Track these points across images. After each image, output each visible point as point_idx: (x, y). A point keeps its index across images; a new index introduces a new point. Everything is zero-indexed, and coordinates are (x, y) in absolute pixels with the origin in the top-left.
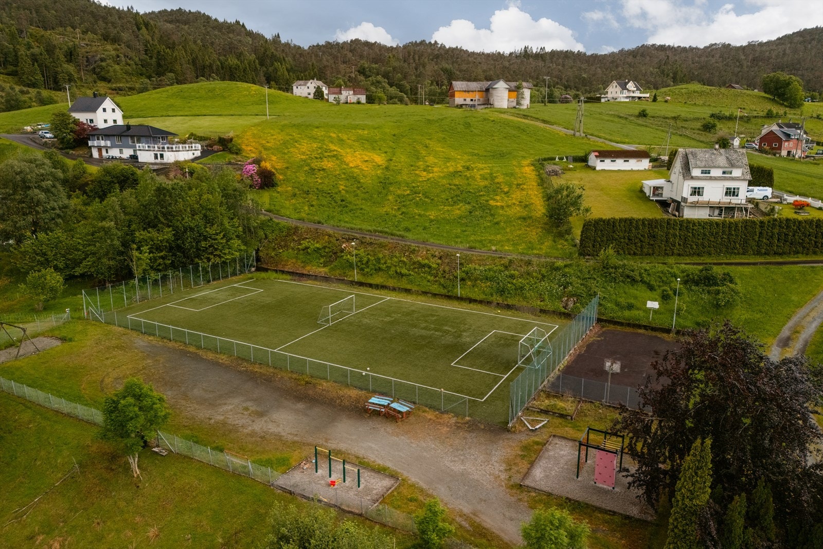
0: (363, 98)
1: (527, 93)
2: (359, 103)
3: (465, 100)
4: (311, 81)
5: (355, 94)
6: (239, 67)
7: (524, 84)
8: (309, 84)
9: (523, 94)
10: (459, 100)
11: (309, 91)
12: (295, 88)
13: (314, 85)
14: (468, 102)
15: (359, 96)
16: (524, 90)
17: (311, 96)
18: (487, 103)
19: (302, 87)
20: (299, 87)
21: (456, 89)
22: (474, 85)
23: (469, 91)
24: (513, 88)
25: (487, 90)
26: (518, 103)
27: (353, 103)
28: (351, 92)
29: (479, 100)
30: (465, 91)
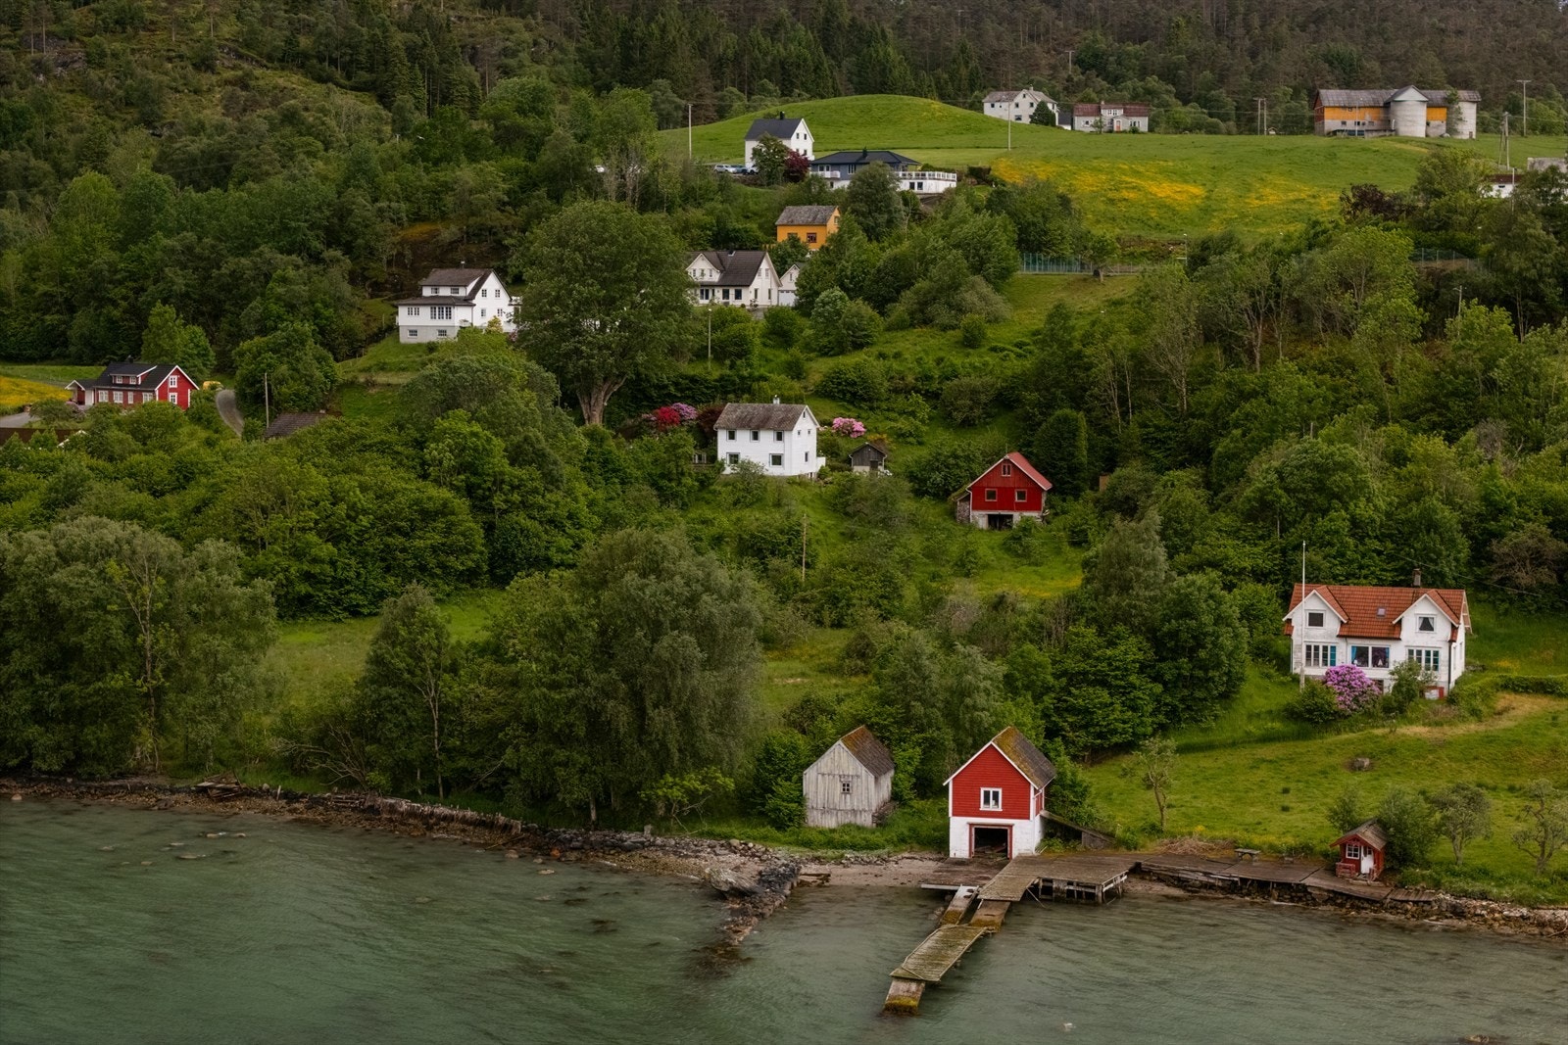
0: (1143, 123)
1: (1469, 113)
2: (1134, 131)
3: (1344, 123)
4: (1024, 92)
5: (1127, 114)
6: (805, 60)
7: (1463, 94)
8: (1019, 98)
9: (1459, 112)
10: (1331, 122)
11: (1018, 111)
12: (987, 106)
13: (1029, 99)
14: (1350, 126)
15: (1135, 119)
16: (1461, 104)
17: (1026, 120)
18: (1386, 126)
19: (1005, 105)
20: (997, 105)
21: (1326, 103)
22: (1362, 96)
23: (1351, 108)
24: (1440, 102)
25: (1387, 105)
26: (1451, 130)
27: (1124, 132)
28: (1120, 112)
29: (1371, 123)
30: (1344, 107)
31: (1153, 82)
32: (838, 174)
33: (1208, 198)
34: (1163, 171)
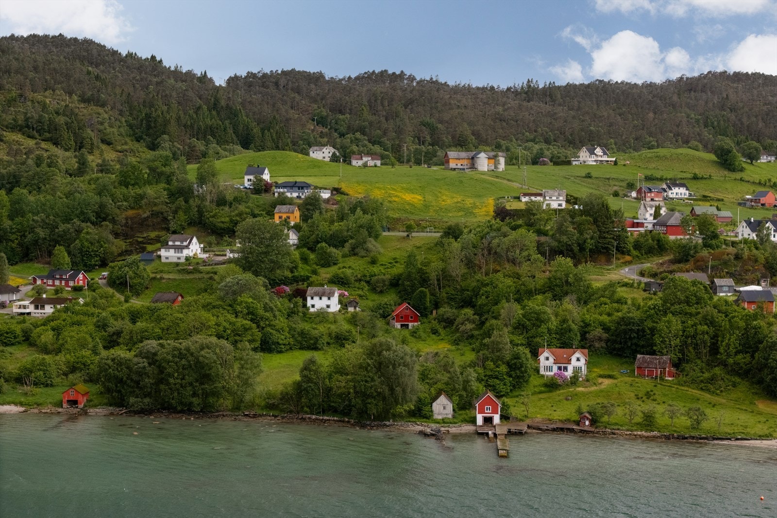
0: (378, 163)
1: (502, 160)
2: (376, 166)
3: (457, 165)
4: (326, 147)
5: (373, 159)
6: (220, 126)
7: (500, 154)
8: (324, 150)
9: (499, 160)
10: (452, 165)
11: (324, 155)
12: (311, 153)
13: (328, 150)
14: (459, 166)
15: (375, 161)
16: (500, 158)
17: (327, 159)
18: (473, 166)
19: (318, 152)
20: (315, 152)
21: (450, 157)
22: (463, 154)
23: (459, 159)
24: (492, 157)
25: (473, 158)
26: (496, 167)
27: (372, 166)
28: (370, 158)
29: (467, 165)
30: (457, 159)
31: (358, 135)
32: (286, 190)
33: (425, 201)
34: (403, 188)
